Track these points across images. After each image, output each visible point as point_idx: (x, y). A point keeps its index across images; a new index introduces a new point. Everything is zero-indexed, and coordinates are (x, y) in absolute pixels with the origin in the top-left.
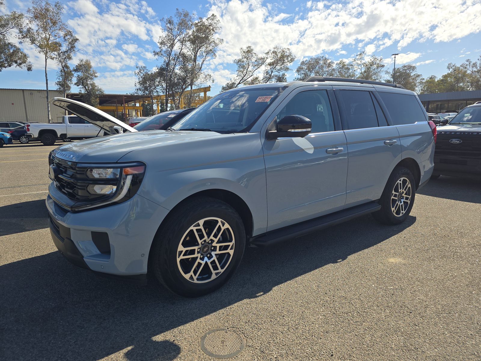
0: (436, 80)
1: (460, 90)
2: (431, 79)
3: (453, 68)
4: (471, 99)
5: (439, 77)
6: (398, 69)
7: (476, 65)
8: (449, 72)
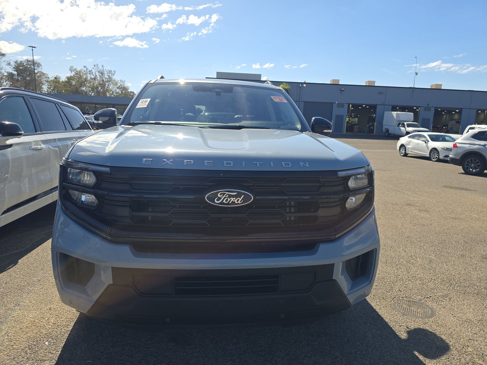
0: (61, 81)
1: (84, 94)
2: (55, 79)
3: (75, 71)
4: (99, 103)
5: (63, 78)
6: (21, 62)
7: (92, 72)
8: (72, 75)
